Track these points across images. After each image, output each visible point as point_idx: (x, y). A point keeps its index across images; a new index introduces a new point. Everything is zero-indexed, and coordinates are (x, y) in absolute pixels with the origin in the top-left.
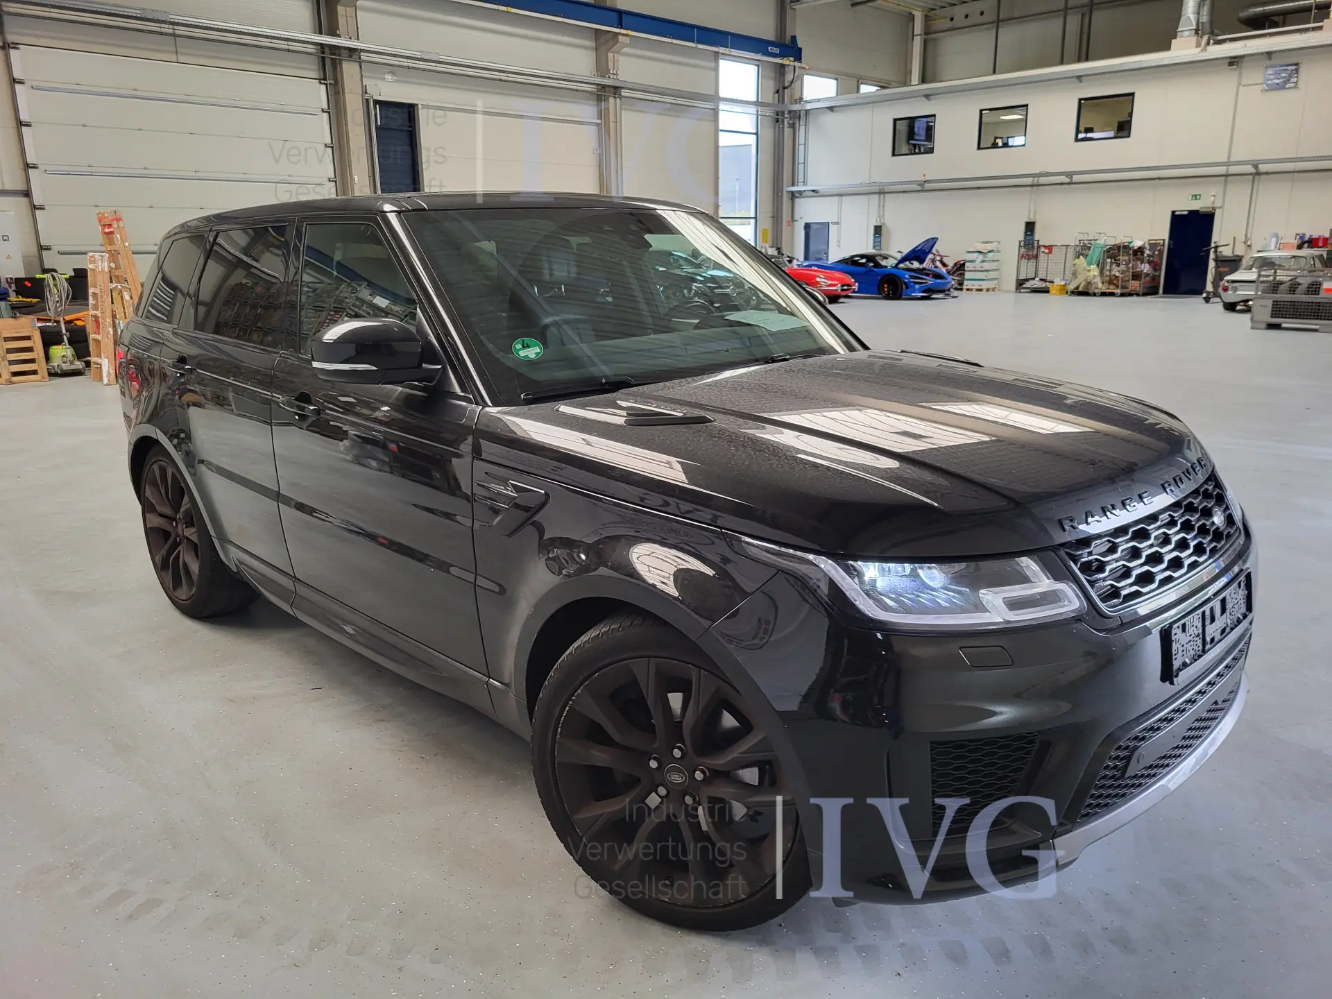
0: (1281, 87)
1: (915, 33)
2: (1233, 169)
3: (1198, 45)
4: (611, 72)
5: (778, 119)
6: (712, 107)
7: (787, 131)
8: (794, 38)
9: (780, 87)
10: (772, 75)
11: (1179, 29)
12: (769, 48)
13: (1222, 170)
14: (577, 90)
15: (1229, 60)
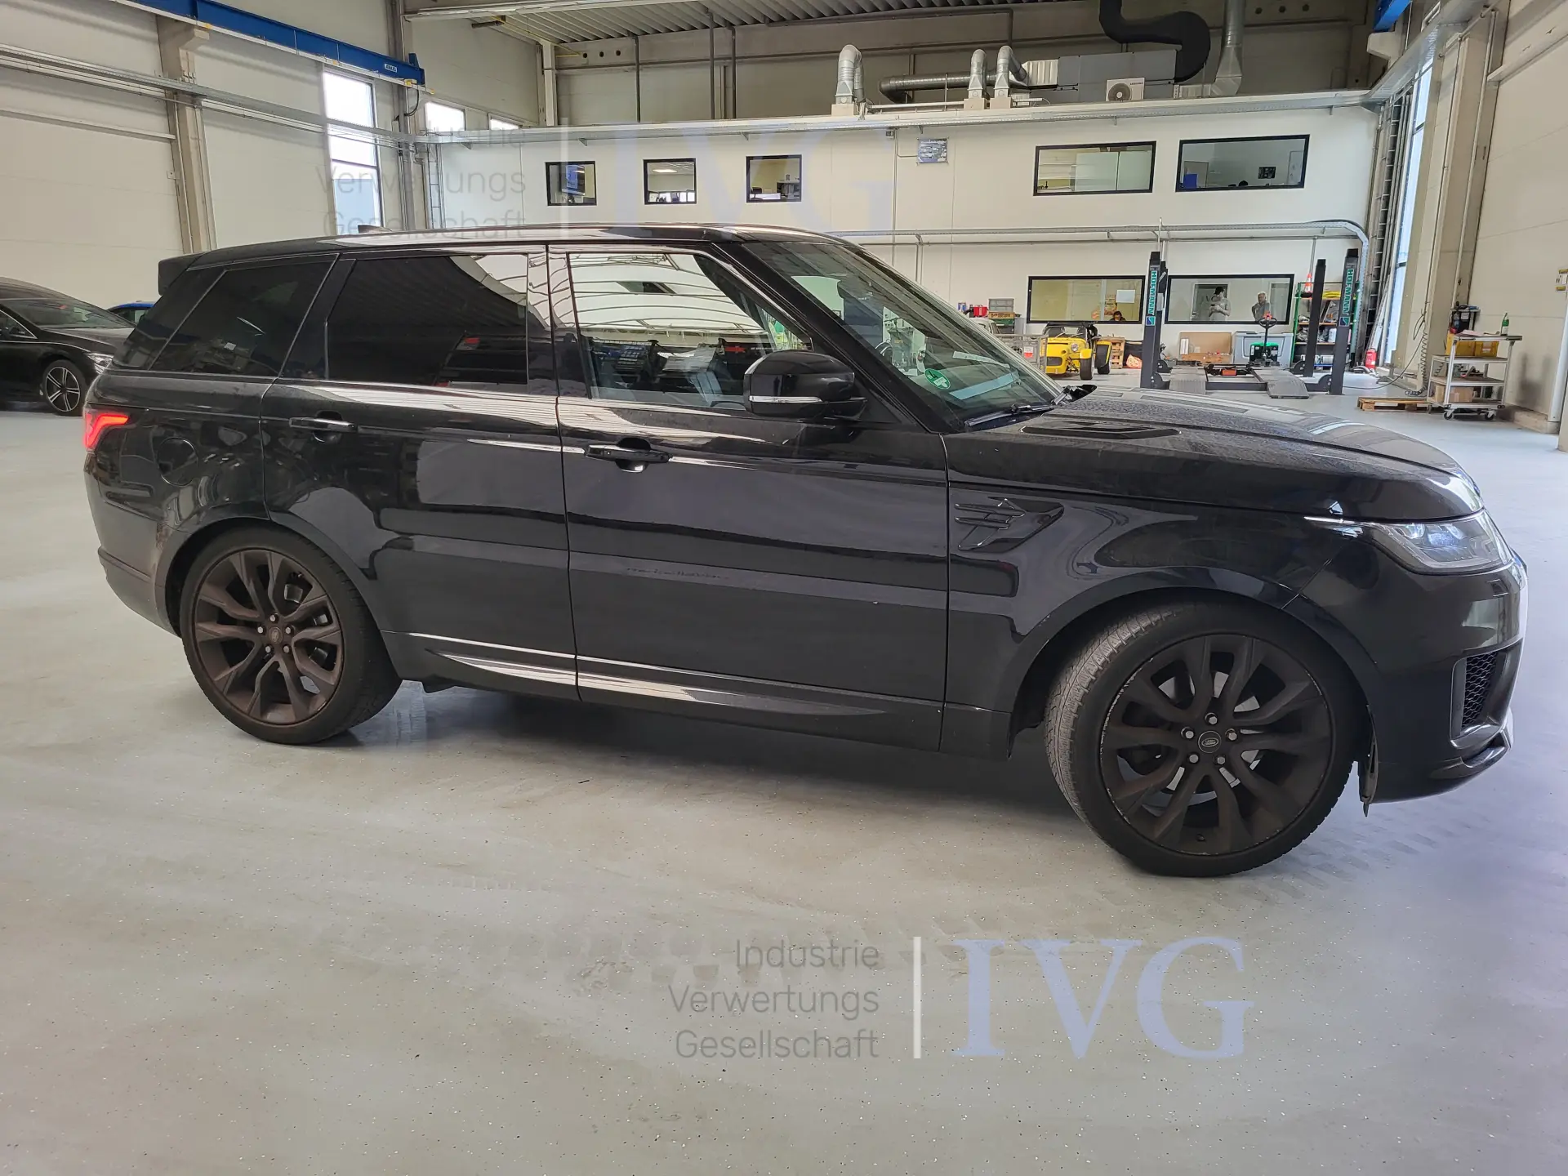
0: (933, 160)
1: (545, 67)
2: (899, 239)
3: (856, 113)
4: (186, 74)
5: (400, 152)
6: (320, 130)
7: (414, 168)
8: (413, 57)
9: (399, 112)
10: (388, 97)
11: (837, 95)
12: (386, 65)
13: (889, 239)
14: (141, 94)
15: (886, 130)
